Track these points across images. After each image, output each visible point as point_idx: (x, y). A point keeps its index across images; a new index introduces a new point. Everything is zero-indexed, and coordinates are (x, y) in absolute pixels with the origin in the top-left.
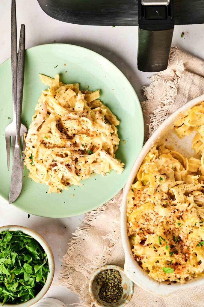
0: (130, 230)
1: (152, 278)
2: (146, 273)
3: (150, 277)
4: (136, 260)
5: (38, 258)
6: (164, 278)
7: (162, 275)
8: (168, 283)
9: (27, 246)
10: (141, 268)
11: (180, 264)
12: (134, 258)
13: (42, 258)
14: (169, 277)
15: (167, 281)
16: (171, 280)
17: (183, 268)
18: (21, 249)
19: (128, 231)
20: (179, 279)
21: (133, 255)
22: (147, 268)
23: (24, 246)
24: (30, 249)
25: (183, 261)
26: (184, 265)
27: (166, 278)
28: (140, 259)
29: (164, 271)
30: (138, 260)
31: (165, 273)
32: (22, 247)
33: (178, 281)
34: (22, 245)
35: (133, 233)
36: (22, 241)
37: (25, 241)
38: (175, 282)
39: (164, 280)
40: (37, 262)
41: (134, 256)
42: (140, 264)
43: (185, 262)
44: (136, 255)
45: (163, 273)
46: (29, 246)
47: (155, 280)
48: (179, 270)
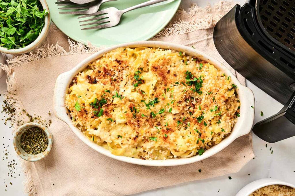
0: (93, 64)
1: (65, 99)
2: (67, 92)
3: (65, 96)
4: (73, 80)
5: (21, 41)
6: (70, 107)
7: (72, 104)
8: (68, 112)
9: (31, 31)
10: (68, 86)
11: (87, 114)
12: (74, 77)
13: (21, 44)
14: (73, 111)
15: (69, 111)
16: (71, 114)
17: (86, 117)
18: (29, 26)
19: (92, 63)
20: (75, 120)
21: (76, 75)
22: (71, 91)
23: (32, 28)
24: (29, 34)
25: (91, 115)
26: (88, 117)
27: (71, 110)
28: (75, 83)
29: (75, 105)
30: (74, 81)
31: (74, 106)
32: (31, 27)
33: (73, 119)
34: (32, 27)
35: (92, 67)
36: (36, 27)
37: (36, 30)
38: (71, 118)
39: (68, 108)
40: (18, 39)
41: (75, 77)
42: (72, 84)
43: (90, 117)
44: (77, 77)
45: (74, 105)
46: (32, 32)
47: (65, 101)
48: (82, 116)
